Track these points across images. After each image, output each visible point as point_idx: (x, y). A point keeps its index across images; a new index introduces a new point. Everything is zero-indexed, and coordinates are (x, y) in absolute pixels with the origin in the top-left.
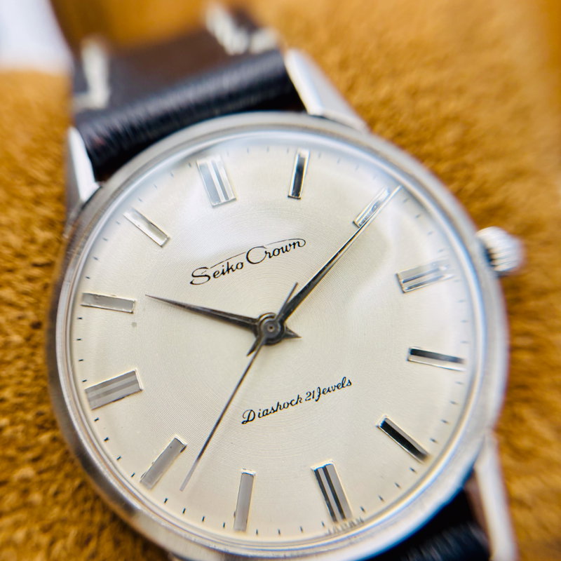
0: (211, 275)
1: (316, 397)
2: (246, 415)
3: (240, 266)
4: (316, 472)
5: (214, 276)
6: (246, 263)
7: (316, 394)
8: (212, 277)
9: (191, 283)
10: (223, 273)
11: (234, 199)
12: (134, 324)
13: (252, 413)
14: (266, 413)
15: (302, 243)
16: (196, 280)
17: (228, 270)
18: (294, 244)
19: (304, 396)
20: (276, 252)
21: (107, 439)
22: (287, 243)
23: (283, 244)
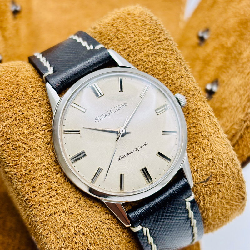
0: (101, 118)
3: (109, 114)
4: (143, 170)
6: (111, 113)
7: (138, 149)
9: (95, 122)
10: (104, 117)
11: (103, 95)
12: (81, 137)
13: (120, 157)
14: (125, 156)
15: (126, 105)
16: (97, 121)
17: (106, 116)
18: (124, 105)
19: (135, 150)
20: (119, 109)
21: (79, 171)
22: (122, 105)
23: (121, 106)
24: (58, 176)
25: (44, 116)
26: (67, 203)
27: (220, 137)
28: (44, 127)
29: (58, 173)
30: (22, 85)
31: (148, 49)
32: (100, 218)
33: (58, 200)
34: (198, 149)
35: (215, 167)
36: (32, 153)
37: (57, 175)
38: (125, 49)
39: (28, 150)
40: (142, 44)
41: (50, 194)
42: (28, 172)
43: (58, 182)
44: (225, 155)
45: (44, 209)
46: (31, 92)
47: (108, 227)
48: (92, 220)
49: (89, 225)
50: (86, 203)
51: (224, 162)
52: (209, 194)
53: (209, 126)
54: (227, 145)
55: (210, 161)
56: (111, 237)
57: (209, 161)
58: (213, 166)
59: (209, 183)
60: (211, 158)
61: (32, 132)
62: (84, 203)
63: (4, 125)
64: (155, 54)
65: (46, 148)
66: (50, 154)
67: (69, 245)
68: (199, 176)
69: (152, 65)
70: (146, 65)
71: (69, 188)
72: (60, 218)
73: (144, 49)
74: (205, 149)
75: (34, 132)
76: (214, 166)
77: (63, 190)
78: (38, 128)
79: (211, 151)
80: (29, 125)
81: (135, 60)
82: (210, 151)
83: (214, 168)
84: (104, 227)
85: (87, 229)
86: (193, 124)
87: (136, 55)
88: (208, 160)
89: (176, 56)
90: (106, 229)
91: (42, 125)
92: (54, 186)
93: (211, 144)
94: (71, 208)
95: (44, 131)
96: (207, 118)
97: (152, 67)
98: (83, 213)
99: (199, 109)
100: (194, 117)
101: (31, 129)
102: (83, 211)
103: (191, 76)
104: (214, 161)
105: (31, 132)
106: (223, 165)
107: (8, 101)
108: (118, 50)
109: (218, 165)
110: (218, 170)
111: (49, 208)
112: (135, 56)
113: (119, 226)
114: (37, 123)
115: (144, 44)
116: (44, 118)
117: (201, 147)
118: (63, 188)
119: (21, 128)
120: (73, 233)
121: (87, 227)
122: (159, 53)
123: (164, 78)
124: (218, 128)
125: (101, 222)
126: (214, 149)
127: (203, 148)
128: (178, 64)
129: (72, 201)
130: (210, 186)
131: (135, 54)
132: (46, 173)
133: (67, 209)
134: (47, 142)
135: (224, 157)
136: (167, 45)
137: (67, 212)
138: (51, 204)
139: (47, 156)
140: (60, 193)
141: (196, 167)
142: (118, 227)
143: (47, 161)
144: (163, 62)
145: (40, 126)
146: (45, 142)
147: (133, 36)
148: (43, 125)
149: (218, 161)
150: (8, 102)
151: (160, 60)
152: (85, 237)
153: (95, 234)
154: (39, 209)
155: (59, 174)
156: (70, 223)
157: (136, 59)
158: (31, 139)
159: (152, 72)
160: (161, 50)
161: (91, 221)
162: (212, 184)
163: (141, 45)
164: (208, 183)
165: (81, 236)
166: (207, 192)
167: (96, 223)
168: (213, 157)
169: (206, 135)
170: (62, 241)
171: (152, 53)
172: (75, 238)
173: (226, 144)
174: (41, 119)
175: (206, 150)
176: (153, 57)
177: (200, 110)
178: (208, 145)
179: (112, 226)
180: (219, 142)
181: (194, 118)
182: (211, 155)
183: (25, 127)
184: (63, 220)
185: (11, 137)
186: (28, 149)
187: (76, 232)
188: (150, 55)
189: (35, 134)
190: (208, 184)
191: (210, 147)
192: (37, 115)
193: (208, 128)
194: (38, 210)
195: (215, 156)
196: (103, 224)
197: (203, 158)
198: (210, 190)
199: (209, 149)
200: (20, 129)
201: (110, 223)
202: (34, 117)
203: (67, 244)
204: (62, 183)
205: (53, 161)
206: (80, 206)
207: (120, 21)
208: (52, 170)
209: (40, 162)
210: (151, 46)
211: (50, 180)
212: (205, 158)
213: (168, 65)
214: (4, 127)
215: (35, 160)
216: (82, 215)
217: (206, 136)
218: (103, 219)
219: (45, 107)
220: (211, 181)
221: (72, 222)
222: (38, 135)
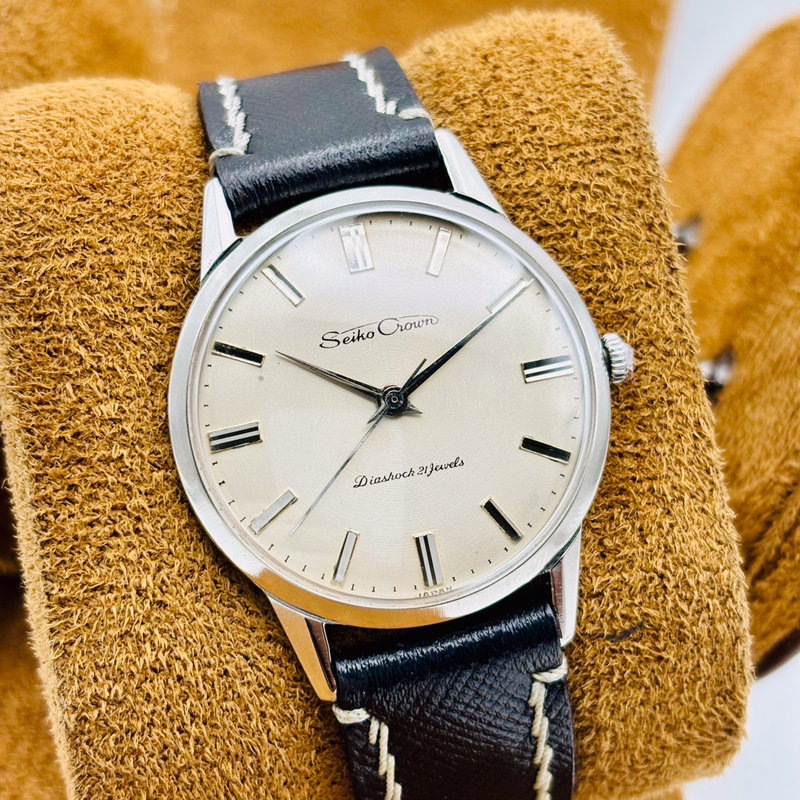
1: (428, 472)
2: (359, 480)
3: (370, 335)
4: (417, 540)
5: (344, 342)
6: (377, 333)
7: (429, 470)
8: (342, 343)
9: (321, 346)
10: (353, 340)
11: (373, 269)
12: (261, 378)
13: (364, 480)
14: (378, 481)
15: (434, 321)
16: (326, 344)
17: (358, 338)
18: (427, 321)
19: (416, 470)
20: (408, 326)
21: (222, 483)
22: (420, 319)
23: (416, 320)
24: (158, 475)
25: (173, 280)
26: (159, 569)
27: (710, 512)
28: (160, 313)
29: (159, 468)
30: (139, 163)
31: (567, 165)
32: (247, 645)
33: (134, 552)
34: (625, 530)
35: (663, 602)
36: (100, 380)
37: (154, 473)
38: (494, 145)
39: (88, 367)
40: (556, 143)
41: (115, 522)
42: (68, 435)
43: (152, 494)
44: (708, 573)
45: (84, 563)
46: (157, 194)
47: (264, 681)
48: (219, 645)
49: (205, 656)
50: (217, 588)
51: (696, 597)
52: (619, 680)
53: (686, 469)
54: (726, 545)
55: (652, 579)
56: (263, 714)
57: (648, 576)
58: (656, 596)
59: (628, 645)
60: (659, 568)
61: (120, 317)
62: (210, 582)
63: (42, 271)
64: (586, 187)
65: (149, 379)
66: (152, 403)
67: (125, 698)
68: (602, 616)
69: (565, 219)
70: (542, 214)
71: (179, 524)
72: (122, 606)
73: (556, 160)
74: (647, 535)
75: (127, 320)
76: (661, 598)
77: (159, 526)
78: (141, 310)
79: (666, 547)
80: (117, 291)
81: (516, 190)
82: (662, 546)
83: (657, 605)
84: (249, 678)
85: (197, 667)
86: (636, 444)
87: (523, 173)
88: (647, 572)
89: (651, 215)
90: (255, 686)
91: (157, 306)
92: (134, 502)
93: (672, 526)
94: (164, 588)
95: (160, 324)
96: (687, 440)
97: (562, 225)
98: (199, 613)
99: (670, 403)
100: (645, 422)
101: (118, 308)
102: (198, 606)
103: (678, 292)
104: (665, 582)
105: (116, 316)
106: (691, 603)
107: (79, 200)
108: (473, 140)
109: (674, 601)
110: (669, 616)
111: (101, 565)
112: (518, 176)
113: (297, 690)
114: (144, 295)
115: (559, 145)
116: (169, 286)
117: (638, 525)
118: (162, 517)
119: (92, 294)
120: (148, 665)
121: (196, 661)
122: (597, 186)
123: (589, 272)
124: (712, 483)
125: (247, 658)
126: (677, 543)
127: (641, 529)
128: (650, 241)
129: (176, 568)
130: (629, 658)
131: (521, 169)
132: (122, 455)
133: (151, 584)
134: (157, 360)
135: (701, 579)
136: (633, 170)
137: (150, 595)
138: (109, 555)
139: (142, 403)
140: (146, 531)
141: (601, 585)
142: (295, 692)
143: (139, 420)
144: (601, 219)
145: (149, 305)
146: (151, 361)
147: (535, 111)
148: (162, 307)
149: (676, 587)
150: (78, 203)
151: (594, 210)
152: (183, 688)
153: (215, 692)
154: (67, 559)
155: (162, 473)
156: (148, 632)
157: (517, 186)
158: (110, 336)
159: (555, 242)
160: (610, 179)
161: (215, 646)
162: (638, 651)
163: (550, 147)
164: (623, 644)
165: (171, 682)
166: (612, 673)
167: (228, 657)
168: (665, 567)
169: (667, 493)
170: (108, 678)
171: (577, 180)
172: (151, 681)
173: (722, 539)
174: (159, 284)
175: (648, 541)
176: (574, 195)
177: (673, 407)
178: (660, 526)
179: (276, 681)
180: (702, 527)
181: (645, 426)
182: (661, 561)
183: (104, 293)
184: (129, 614)
185: (51, 313)
186: (92, 366)
187: (158, 666)
188: (569, 185)
189: (126, 326)
190: (624, 647)
191: (668, 533)
192: (151, 270)
193: (679, 472)
194: (64, 562)
195: (671, 567)
196: (249, 669)
197: (631, 562)
198: (624, 669)
199: (662, 540)
200: (86, 297)
201: (272, 672)
202: (142, 274)
203: (120, 692)
204: (161, 503)
205: (156, 425)
206: (196, 589)
207: (514, 52)
208: (146, 453)
209: (114, 416)
210: (581, 158)
211: (129, 481)
212: (637, 564)
213: (616, 235)
214: (39, 276)
215: (102, 407)
216: (194, 619)
217: (664, 495)
218: (255, 654)
219: (183, 251)
220: (635, 640)
221: (156, 631)
222: (136, 331)
